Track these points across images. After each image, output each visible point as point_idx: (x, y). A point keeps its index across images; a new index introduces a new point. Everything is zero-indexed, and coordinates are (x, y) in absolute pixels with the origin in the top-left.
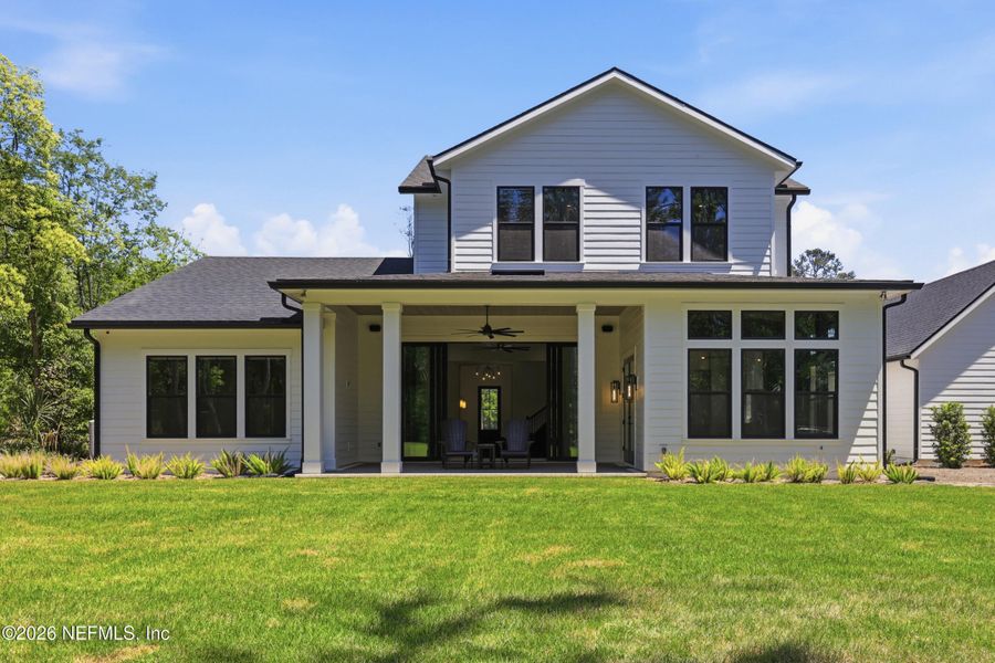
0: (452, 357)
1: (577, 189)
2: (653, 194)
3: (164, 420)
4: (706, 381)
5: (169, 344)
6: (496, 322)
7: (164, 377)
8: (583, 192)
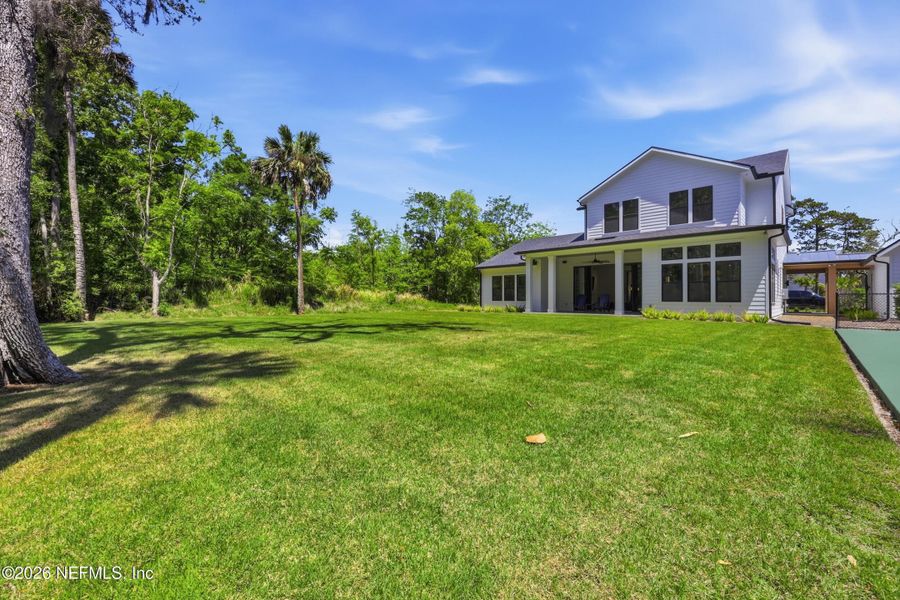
1: (637, 200)
2: (673, 196)
6: (598, 258)
8: (640, 200)
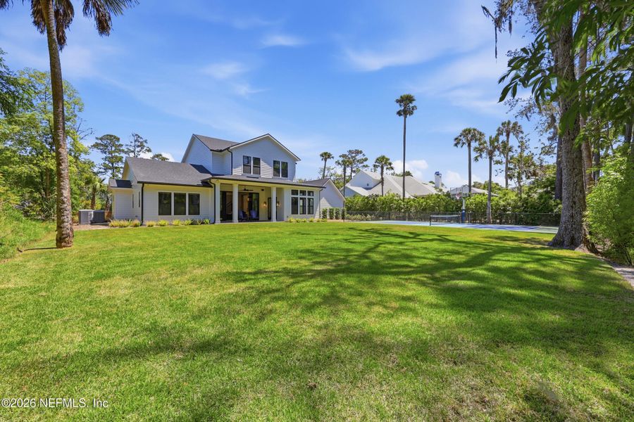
0: (227, 194)
1: (259, 158)
2: (275, 162)
3: (164, 210)
4: (295, 202)
5: (165, 189)
7: (164, 198)
8: (261, 159)
